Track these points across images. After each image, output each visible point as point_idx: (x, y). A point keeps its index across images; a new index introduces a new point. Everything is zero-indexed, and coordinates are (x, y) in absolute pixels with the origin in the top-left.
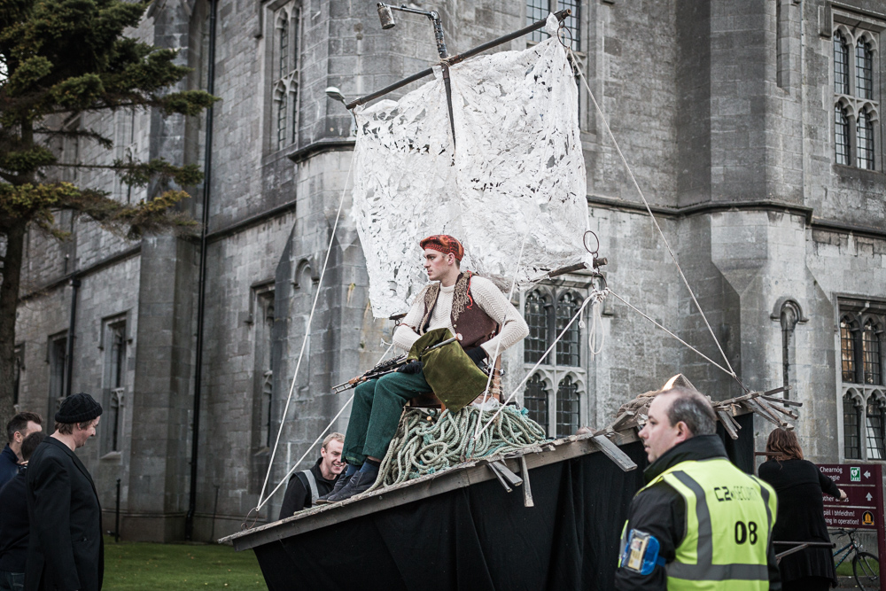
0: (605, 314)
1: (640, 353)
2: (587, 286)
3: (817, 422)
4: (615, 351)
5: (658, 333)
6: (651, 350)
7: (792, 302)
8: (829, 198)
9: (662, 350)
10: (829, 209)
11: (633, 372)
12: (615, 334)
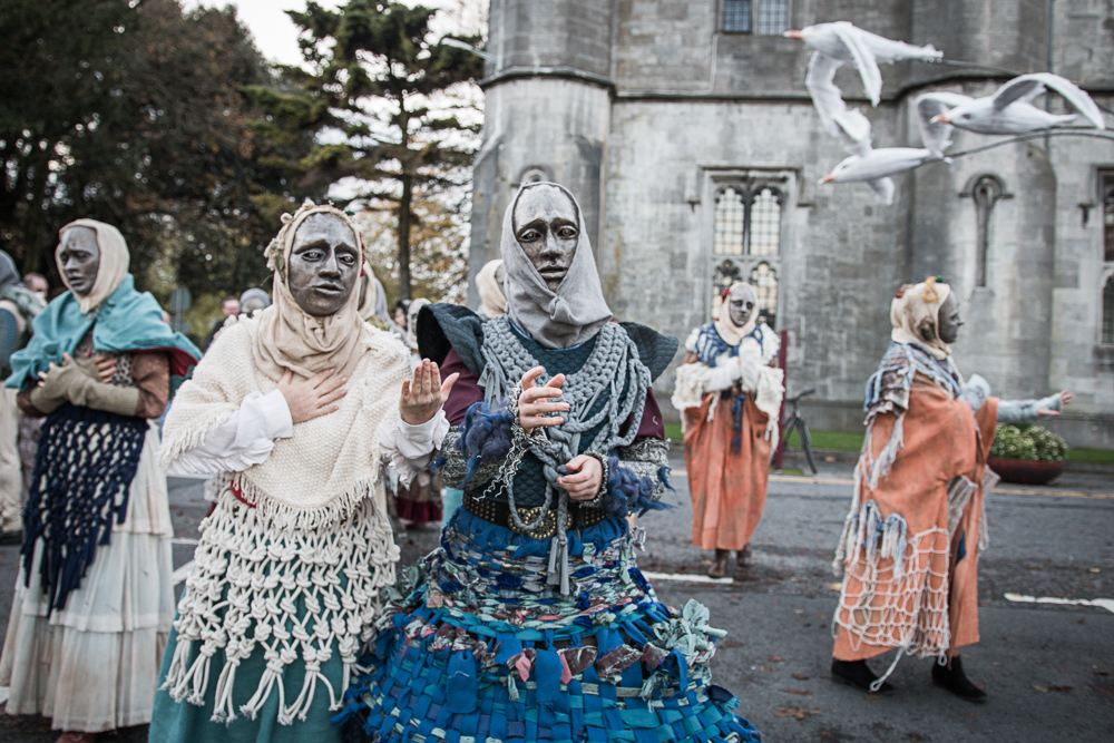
0: (801, 205)
1: (844, 240)
2: (784, 180)
3: (1022, 303)
4: (812, 240)
5: (867, 220)
6: (858, 237)
7: (991, 177)
8: (1095, 59)
9: (872, 236)
10: (1094, 72)
11: (833, 259)
12: (812, 222)
